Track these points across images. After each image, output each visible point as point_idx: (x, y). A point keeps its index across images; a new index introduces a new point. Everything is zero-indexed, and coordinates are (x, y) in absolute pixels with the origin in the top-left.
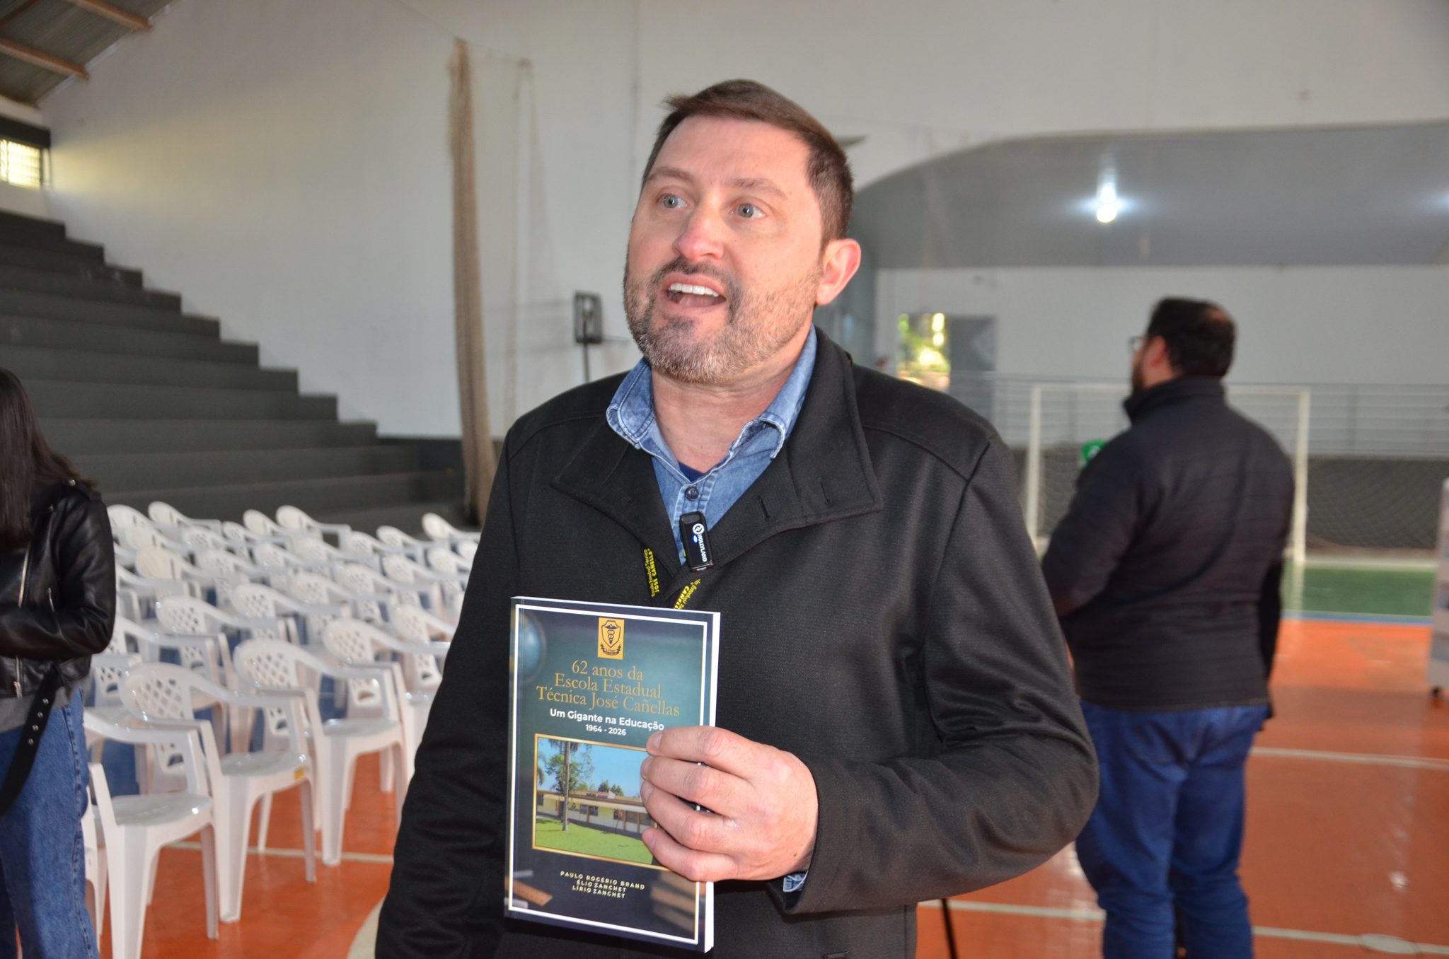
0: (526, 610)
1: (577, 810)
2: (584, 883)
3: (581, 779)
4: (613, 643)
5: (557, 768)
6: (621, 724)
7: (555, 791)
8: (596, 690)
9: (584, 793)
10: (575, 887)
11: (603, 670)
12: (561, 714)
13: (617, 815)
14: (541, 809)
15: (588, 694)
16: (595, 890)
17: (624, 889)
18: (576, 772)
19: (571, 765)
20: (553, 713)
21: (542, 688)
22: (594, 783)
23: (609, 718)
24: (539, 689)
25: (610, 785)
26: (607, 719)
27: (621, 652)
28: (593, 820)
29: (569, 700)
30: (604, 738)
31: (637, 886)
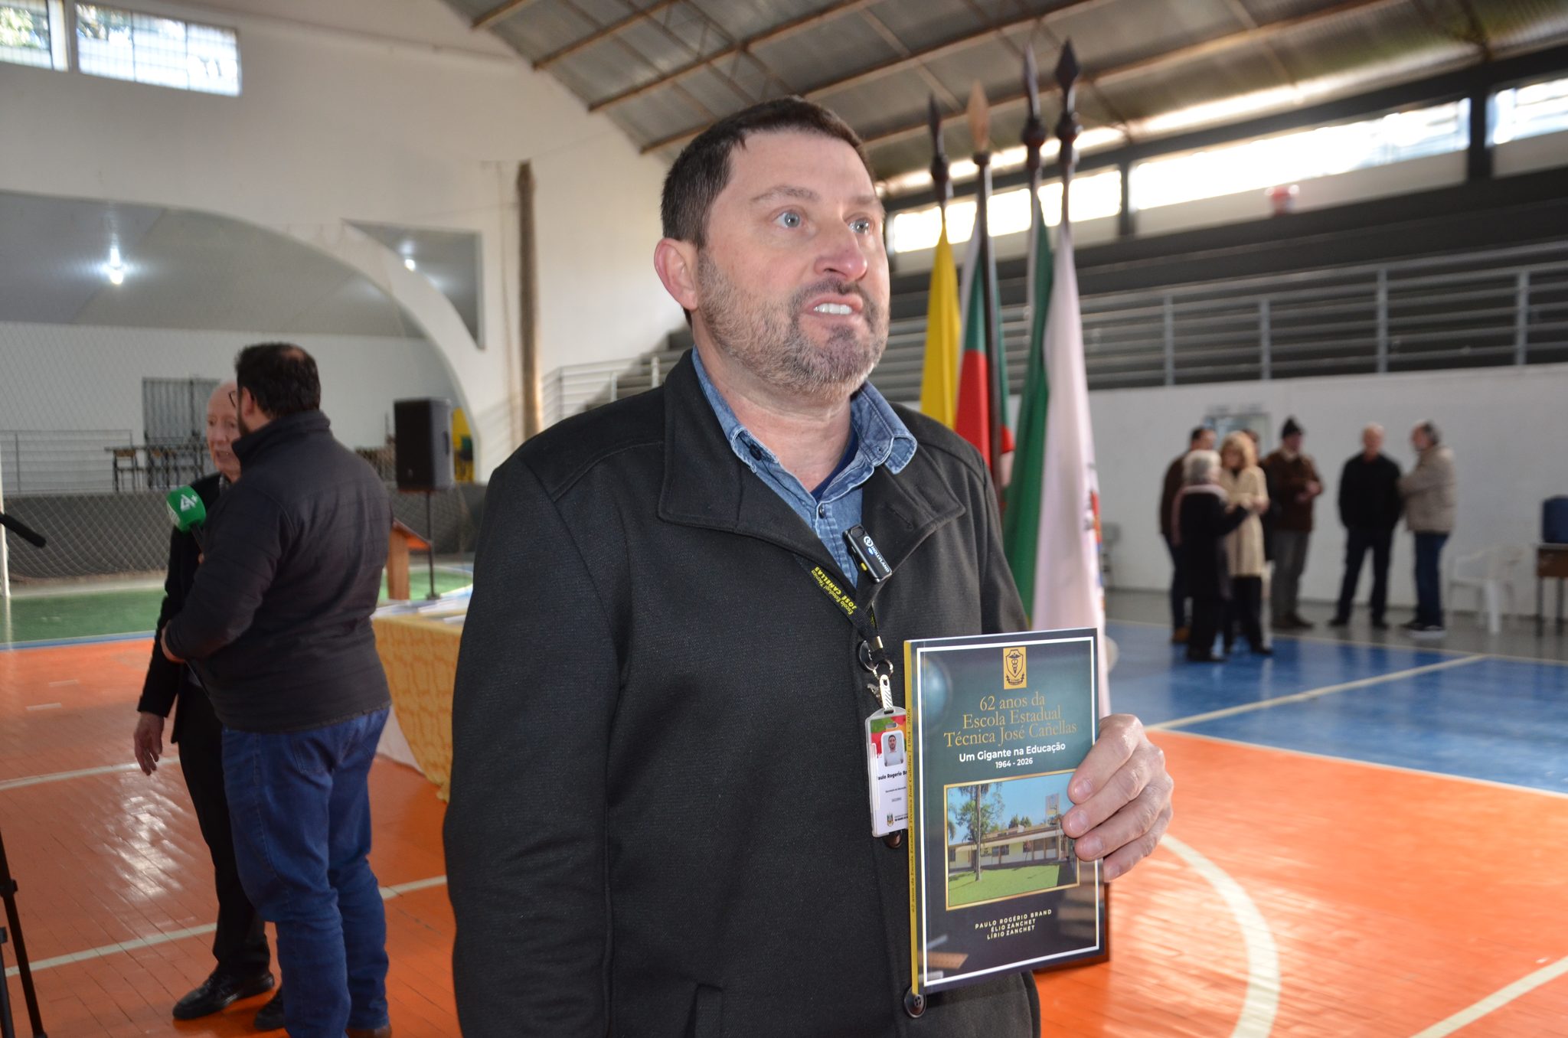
0: (928, 653)
1: (989, 855)
2: (998, 928)
3: (991, 823)
4: (1017, 672)
5: (968, 817)
6: (1028, 753)
7: (967, 841)
8: (1004, 723)
9: (996, 835)
10: (990, 936)
11: (1010, 702)
12: (971, 757)
13: (1026, 848)
14: (954, 865)
15: (996, 730)
16: (1008, 931)
17: (1034, 920)
18: (987, 815)
19: (982, 809)
20: (963, 758)
21: (949, 734)
22: (1003, 821)
23: (1017, 750)
24: (947, 736)
25: (1020, 819)
26: (1015, 751)
27: (1025, 680)
28: (1006, 859)
29: (978, 741)
30: (1014, 771)
31: (1045, 913)
